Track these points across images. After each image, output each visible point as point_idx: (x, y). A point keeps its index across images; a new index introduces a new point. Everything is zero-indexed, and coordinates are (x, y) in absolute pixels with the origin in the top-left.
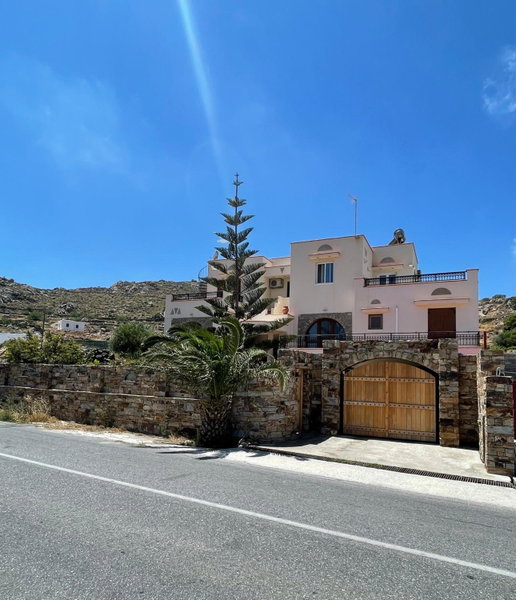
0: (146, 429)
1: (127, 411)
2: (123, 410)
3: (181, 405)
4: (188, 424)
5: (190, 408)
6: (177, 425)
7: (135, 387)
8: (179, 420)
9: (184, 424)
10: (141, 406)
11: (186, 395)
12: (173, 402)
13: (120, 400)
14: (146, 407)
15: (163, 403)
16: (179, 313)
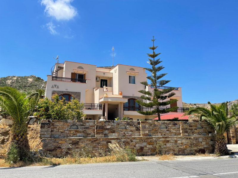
0: (181, 153)
1: (168, 145)
2: (165, 145)
3: (196, 139)
4: (201, 147)
5: (200, 140)
6: (196, 148)
7: (168, 132)
8: (196, 146)
9: (199, 147)
10: (176, 141)
11: (195, 134)
12: (192, 138)
13: (164, 139)
14: (179, 142)
15: (187, 139)
16: (58, 87)
